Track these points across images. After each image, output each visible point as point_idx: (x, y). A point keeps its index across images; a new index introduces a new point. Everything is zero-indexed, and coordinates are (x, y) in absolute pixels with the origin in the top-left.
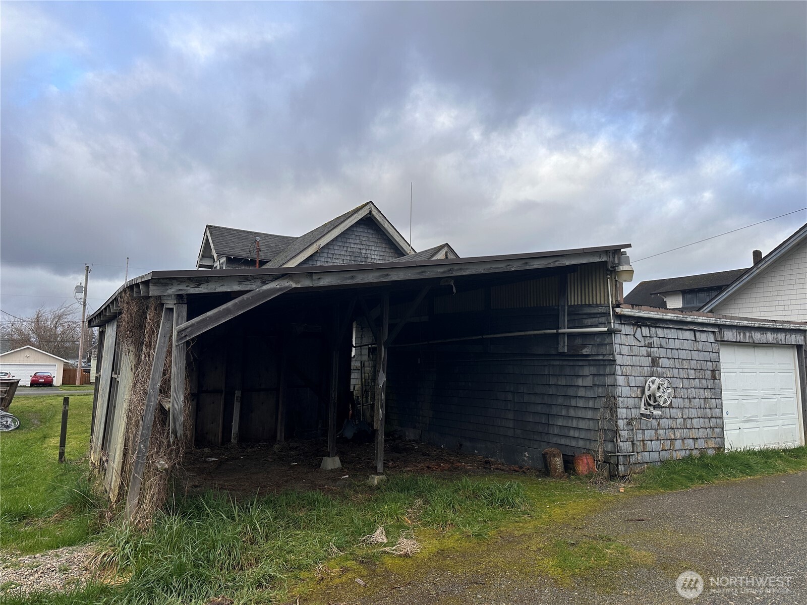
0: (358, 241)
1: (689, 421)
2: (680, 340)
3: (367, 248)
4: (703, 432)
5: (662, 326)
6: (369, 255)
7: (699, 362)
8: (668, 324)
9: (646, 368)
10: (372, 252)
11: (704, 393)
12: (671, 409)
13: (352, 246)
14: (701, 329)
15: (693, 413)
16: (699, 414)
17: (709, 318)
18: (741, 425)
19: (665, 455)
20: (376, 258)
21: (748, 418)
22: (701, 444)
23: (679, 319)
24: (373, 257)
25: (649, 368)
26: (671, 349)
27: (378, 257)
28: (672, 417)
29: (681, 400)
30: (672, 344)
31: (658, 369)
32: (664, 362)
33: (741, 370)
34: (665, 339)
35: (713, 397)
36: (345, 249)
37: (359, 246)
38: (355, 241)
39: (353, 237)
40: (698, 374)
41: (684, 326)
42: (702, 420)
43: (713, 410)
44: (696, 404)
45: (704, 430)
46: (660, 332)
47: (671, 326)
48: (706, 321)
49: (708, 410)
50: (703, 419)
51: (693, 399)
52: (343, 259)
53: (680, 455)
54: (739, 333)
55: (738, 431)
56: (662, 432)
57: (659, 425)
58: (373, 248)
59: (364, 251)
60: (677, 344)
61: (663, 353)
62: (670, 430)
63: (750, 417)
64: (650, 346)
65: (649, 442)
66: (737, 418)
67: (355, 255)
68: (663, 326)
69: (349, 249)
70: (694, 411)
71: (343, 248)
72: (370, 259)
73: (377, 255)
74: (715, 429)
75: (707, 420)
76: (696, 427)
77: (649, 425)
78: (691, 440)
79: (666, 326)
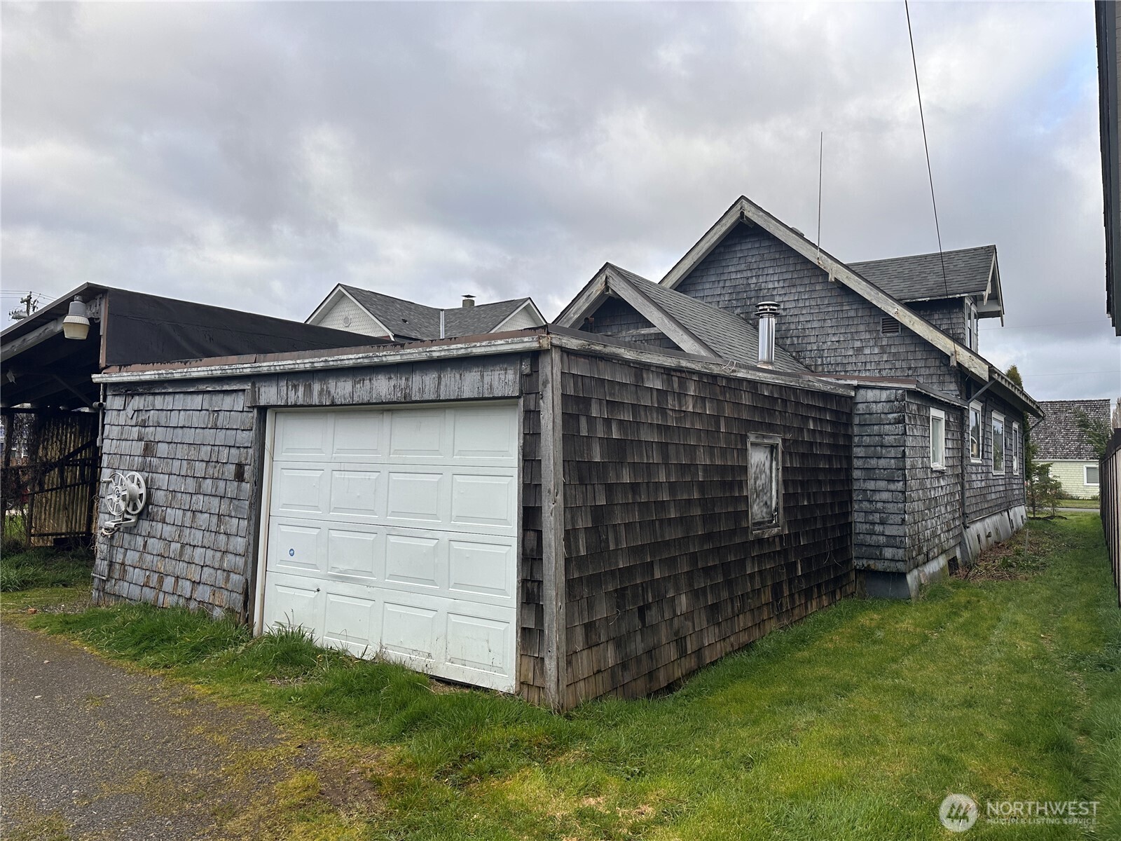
0: (743, 267)
1: (188, 550)
2: (188, 412)
3: (760, 273)
4: (210, 575)
5: (157, 391)
6: (763, 285)
7: (216, 448)
8: (165, 388)
9: (136, 458)
10: (769, 278)
11: (218, 505)
12: (165, 525)
13: (734, 276)
14: (218, 389)
15: (197, 537)
16: (205, 540)
17: (209, 368)
18: (323, 584)
19: (149, 594)
20: (776, 285)
21: (341, 572)
22: (203, 593)
23: (162, 377)
24: (771, 286)
25: (140, 459)
26: (174, 427)
27: (781, 284)
28: (163, 537)
29: (181, 512)
30: (175, 419)
31: (152, 459)
32: (162, 449)
33: (336, 466)
34: (165, 412)
35: (233, 514)
36: (721, 284)
37: (745, 274)
38: (739, 268)
39: (735, 261)
40: (210, 471)
41: (189, 387)
42: (210, 553)
43: (232, 539)
44: (201, 523)
45: (212, 571)
46: (159, 401)
47: (170, 390)
48: (206, 373)
49: (222, 538)
50: (212, 552)
51: (199, 514)
52: (719, 302)
53: (170, 601)
54: (295, 387)
55: (313, 595)
56: (149, 558)
57: (145, 546)
58: (771, 271)
59: (754, 280)
60: (180, 419)
61: (160, 434)
62: (159, 558)
63: (345, 572)
64: (144, 425)
65: (131, 569)
66: (314, 566)
67: (738, 290)
68: (159, 391)
69: (728, 284)
70: (199, 534)
71: (719, 283)
72: (766, 290)
73: (779, 281)
74: (232, 575)
75: (219, 555)
76: (197, 562)
77: (133, 543)
78: (188, 583)
79: (163, 391)
